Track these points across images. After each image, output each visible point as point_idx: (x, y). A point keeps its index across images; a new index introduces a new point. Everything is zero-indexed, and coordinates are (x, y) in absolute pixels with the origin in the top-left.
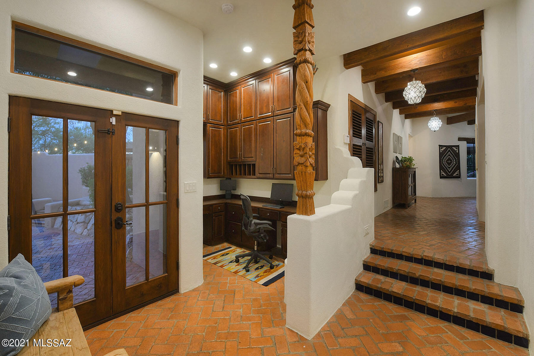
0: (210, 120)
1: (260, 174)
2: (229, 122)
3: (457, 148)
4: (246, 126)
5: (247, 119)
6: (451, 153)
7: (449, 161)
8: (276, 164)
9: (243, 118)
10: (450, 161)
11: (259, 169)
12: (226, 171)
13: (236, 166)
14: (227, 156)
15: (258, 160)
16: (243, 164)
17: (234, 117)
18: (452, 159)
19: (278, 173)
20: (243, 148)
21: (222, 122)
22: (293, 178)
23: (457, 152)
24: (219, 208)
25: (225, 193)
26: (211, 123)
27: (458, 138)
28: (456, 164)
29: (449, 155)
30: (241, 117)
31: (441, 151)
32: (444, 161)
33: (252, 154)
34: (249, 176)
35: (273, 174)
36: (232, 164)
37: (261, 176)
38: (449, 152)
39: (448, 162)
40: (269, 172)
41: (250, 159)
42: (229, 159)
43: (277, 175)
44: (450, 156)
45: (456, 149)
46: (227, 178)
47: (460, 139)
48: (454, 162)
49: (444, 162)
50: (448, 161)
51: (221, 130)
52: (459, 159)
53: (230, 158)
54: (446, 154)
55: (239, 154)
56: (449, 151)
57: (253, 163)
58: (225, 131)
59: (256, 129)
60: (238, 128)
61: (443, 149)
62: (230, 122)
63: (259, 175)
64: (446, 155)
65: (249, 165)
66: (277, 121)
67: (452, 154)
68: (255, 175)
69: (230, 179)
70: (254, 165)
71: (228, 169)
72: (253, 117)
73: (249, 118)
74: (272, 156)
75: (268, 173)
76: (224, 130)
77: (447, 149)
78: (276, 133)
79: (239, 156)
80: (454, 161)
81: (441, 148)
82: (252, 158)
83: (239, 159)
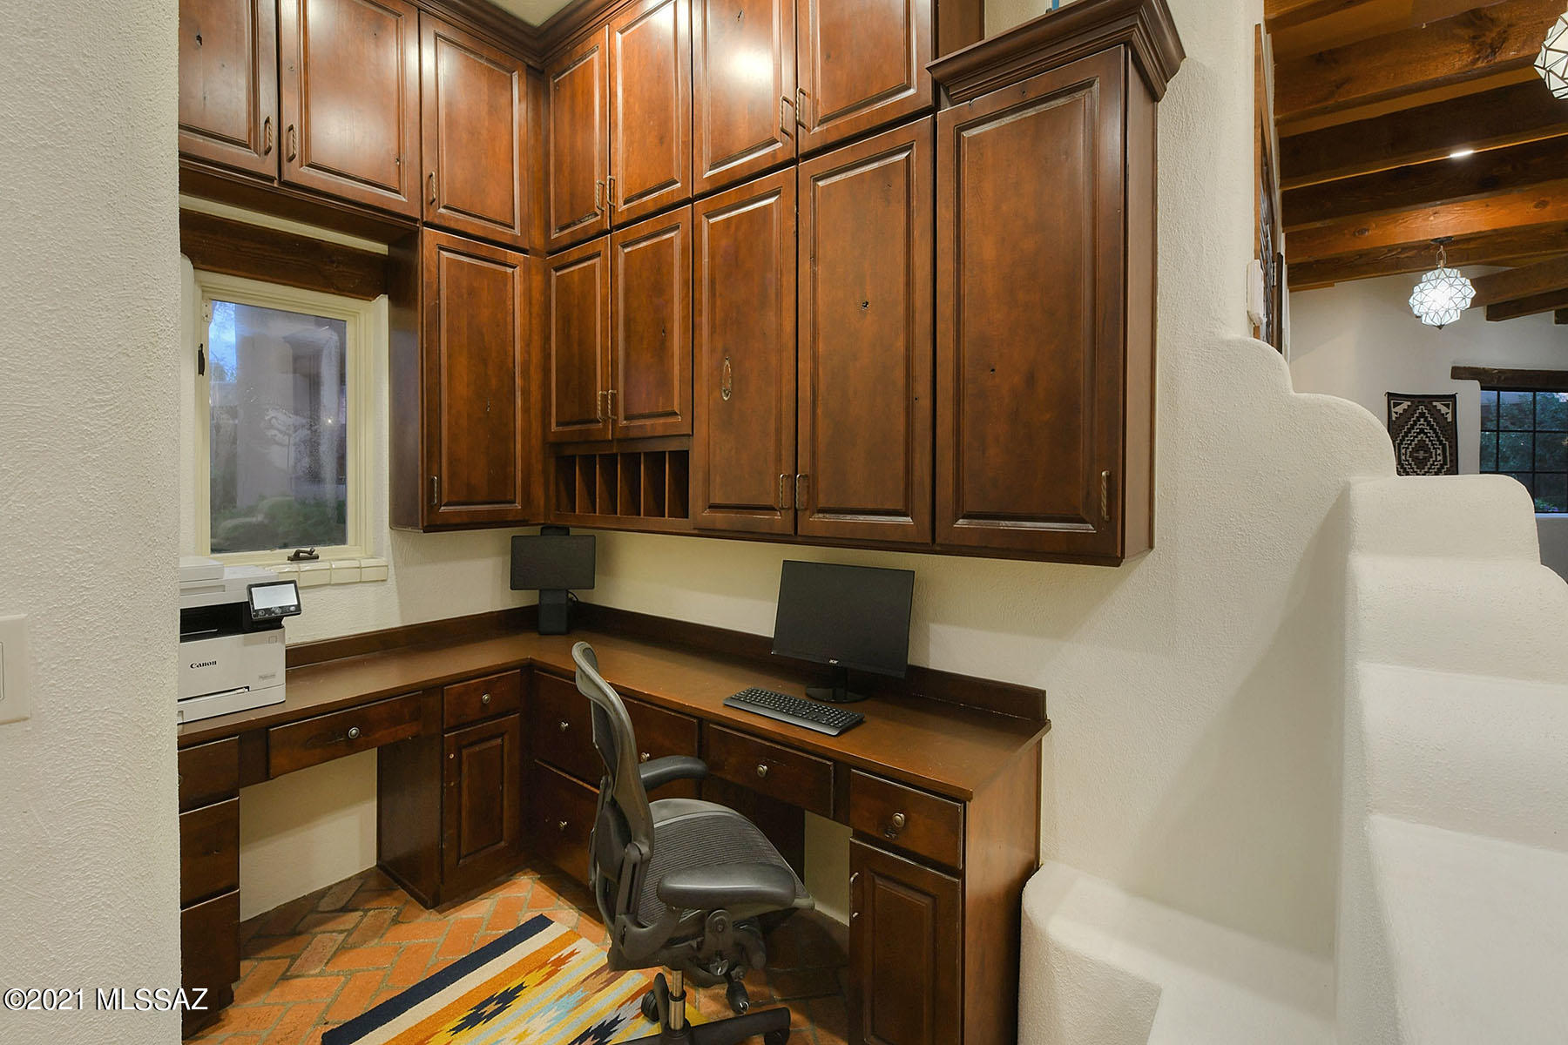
0: (442, 210)
1: (713, 507)
2: (553, 231)
3: (1447, 406)
4: (638, 241)
5: (645, 199)
6: (1429, 423)
7: (1421, 454)
8: (814, 454)
9: (621, 201)
10: (1425, 452)
11: (707, 481)
12: (538, 493)
13: (589, 461)
14: (545, 413)
15: (701, 430)
16: (621, 454)
17: (577, 205)
18: (1433, 445)
19: (822, 503)
20: (621, 366)
21: (517, 231)
22: (929, 540)
23: (1449, 420)
24: (486, 697)
25: (537, 602)
26: (446, 224)
27: (1453, 368)
28: (1445, 463)
29: (1422, 431)
30: (613, 196)
31: (1394, 415)
32: (1403, 451)
33: (669, 398)
34: (655, 521)
35: (791, 513)
36: (569, 451)
37: (721, 520)
38: (1422, 419)
39: (1417, 458)
40: (770, 501)
41: (656, 426)
42: (554, 428)
43: (818, 518)
44: (1426, 434)
45: (1444, 410)
46: (546, 529)
47: (1459, 373)
48: (1439, 458)
49: (1403, 457)
50: (1417, 451)
51: (510, 270)
52: (1454, 444)
53: (558, 424)
54: (1412, 427)
55: (604, 397)
56: (1422, 415)
57: (674, 446)
58: (537, 280)
59: (692, 249)
60: (597, 260)
61: (1399, 409)
62: (562, 229)
63: (706, 513)
64: (1409, 431)
65: (657, 459)
66: (821, 184)
67: (1432, 427)
68: (687, 518)
69: (565, 531)
70: (682, 458)
71: (552, 478)
72: (679, 185)
73: (656, 194)
74: (788, 406)
75: (762, 503)
76: (527, 272)
77: (1414, 407)
78: (814, 258)
79: (604, 411)
80: (1439, 452)
81: (1396, 405)
82: (671, 420)
83: (606, 427)
